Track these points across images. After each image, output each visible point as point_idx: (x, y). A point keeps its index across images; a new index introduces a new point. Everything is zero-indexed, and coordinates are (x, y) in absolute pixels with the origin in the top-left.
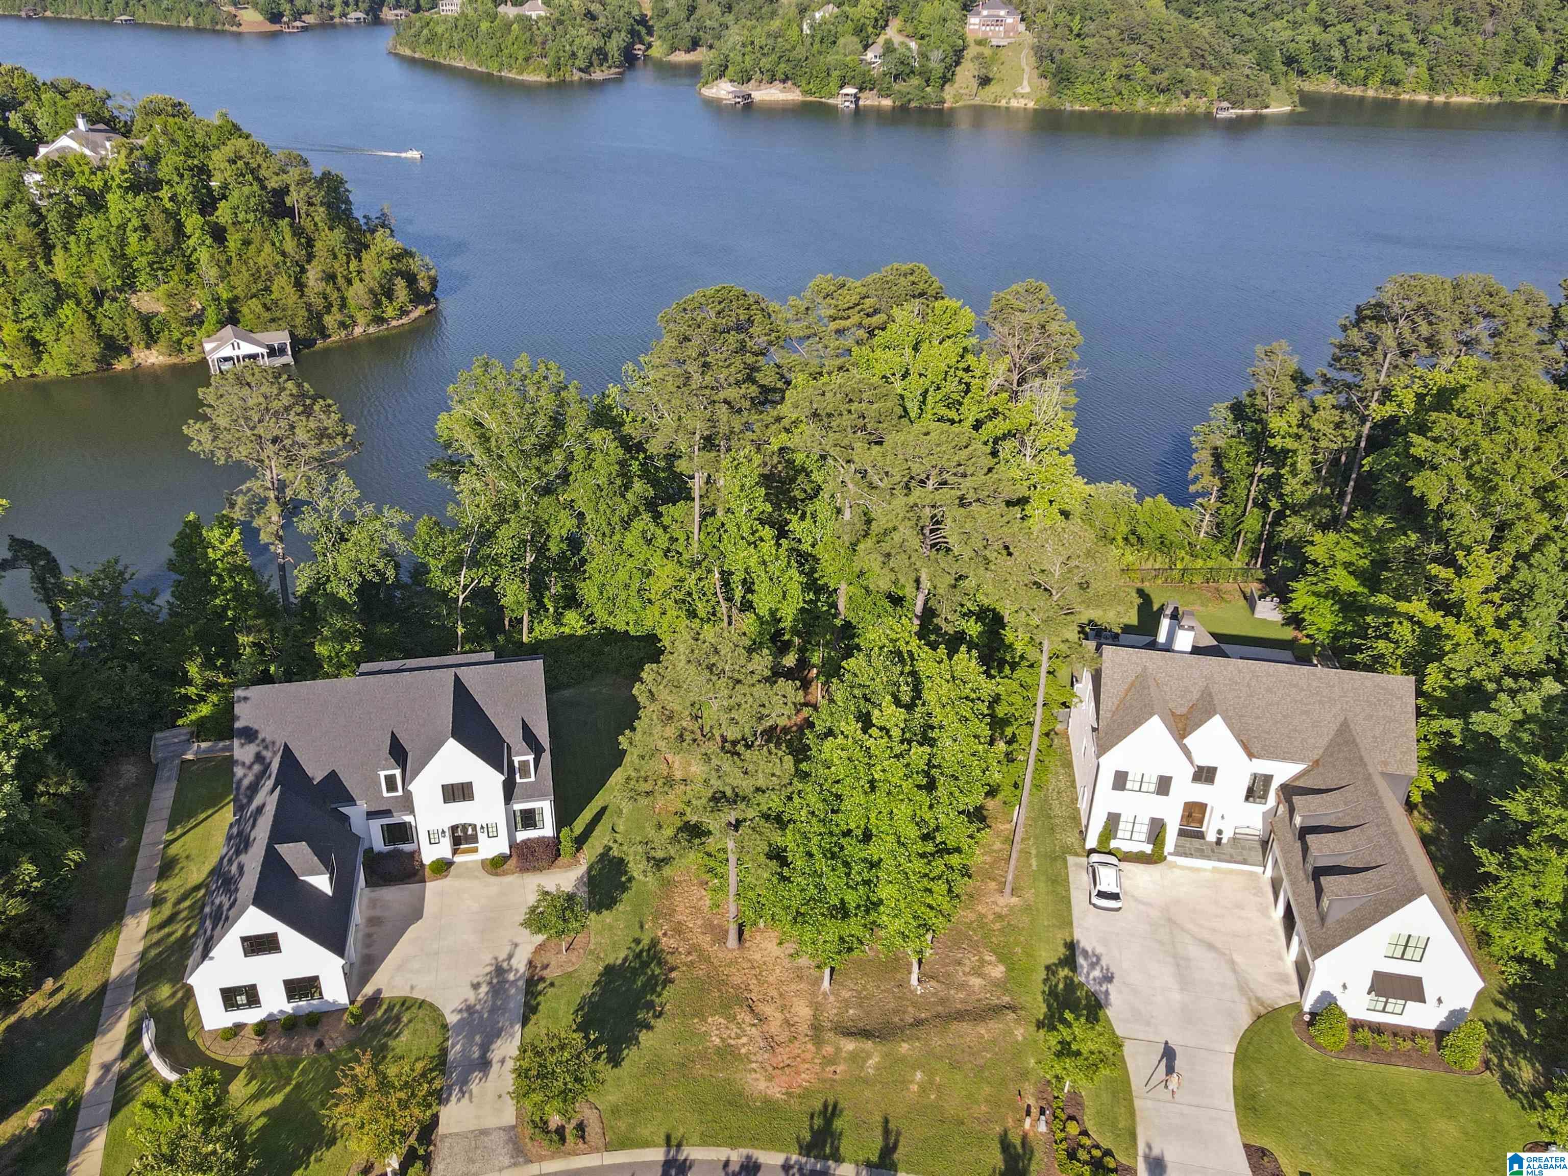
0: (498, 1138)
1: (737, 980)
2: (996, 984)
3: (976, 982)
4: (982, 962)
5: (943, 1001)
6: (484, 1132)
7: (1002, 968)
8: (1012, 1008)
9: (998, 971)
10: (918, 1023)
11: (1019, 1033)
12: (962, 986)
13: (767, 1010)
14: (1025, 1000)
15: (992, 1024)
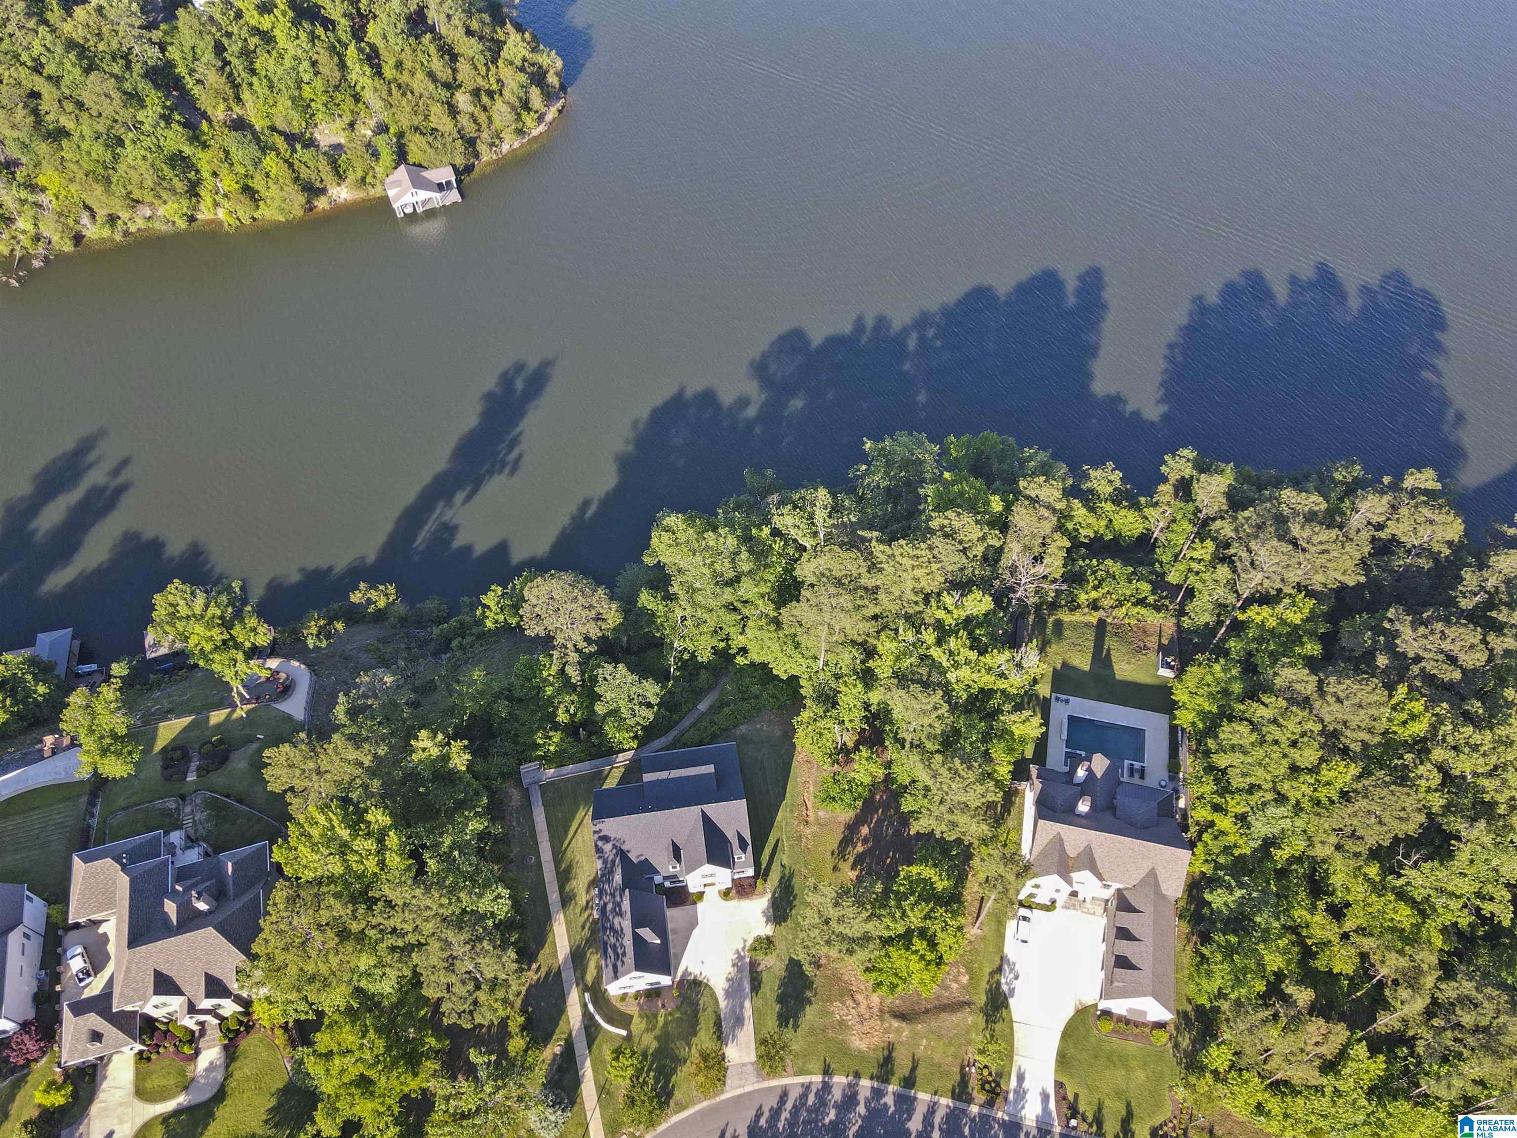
0: (750, 1068)
1: (845, 978)
2: (963, 987)
3: (955, 986)
4: (959, 972)
5: (938, 998)
6: (744, 1065)
7: (967, 977)
8: (968, 1004)
9: (965, 979)
10: (927, 1011)
11: (970, 1020)
12: (947, 988)
13: (859, 997)
14: (975, 998)
15: (959, 1015)
